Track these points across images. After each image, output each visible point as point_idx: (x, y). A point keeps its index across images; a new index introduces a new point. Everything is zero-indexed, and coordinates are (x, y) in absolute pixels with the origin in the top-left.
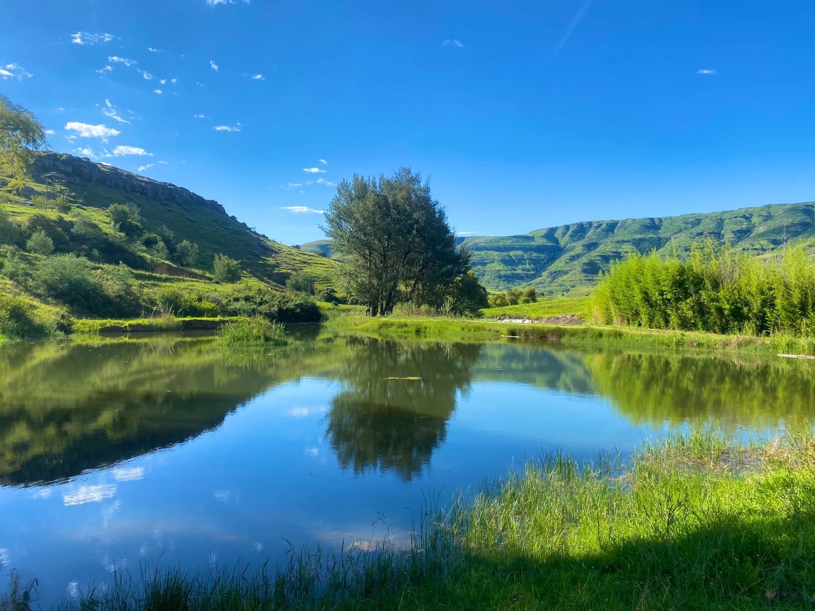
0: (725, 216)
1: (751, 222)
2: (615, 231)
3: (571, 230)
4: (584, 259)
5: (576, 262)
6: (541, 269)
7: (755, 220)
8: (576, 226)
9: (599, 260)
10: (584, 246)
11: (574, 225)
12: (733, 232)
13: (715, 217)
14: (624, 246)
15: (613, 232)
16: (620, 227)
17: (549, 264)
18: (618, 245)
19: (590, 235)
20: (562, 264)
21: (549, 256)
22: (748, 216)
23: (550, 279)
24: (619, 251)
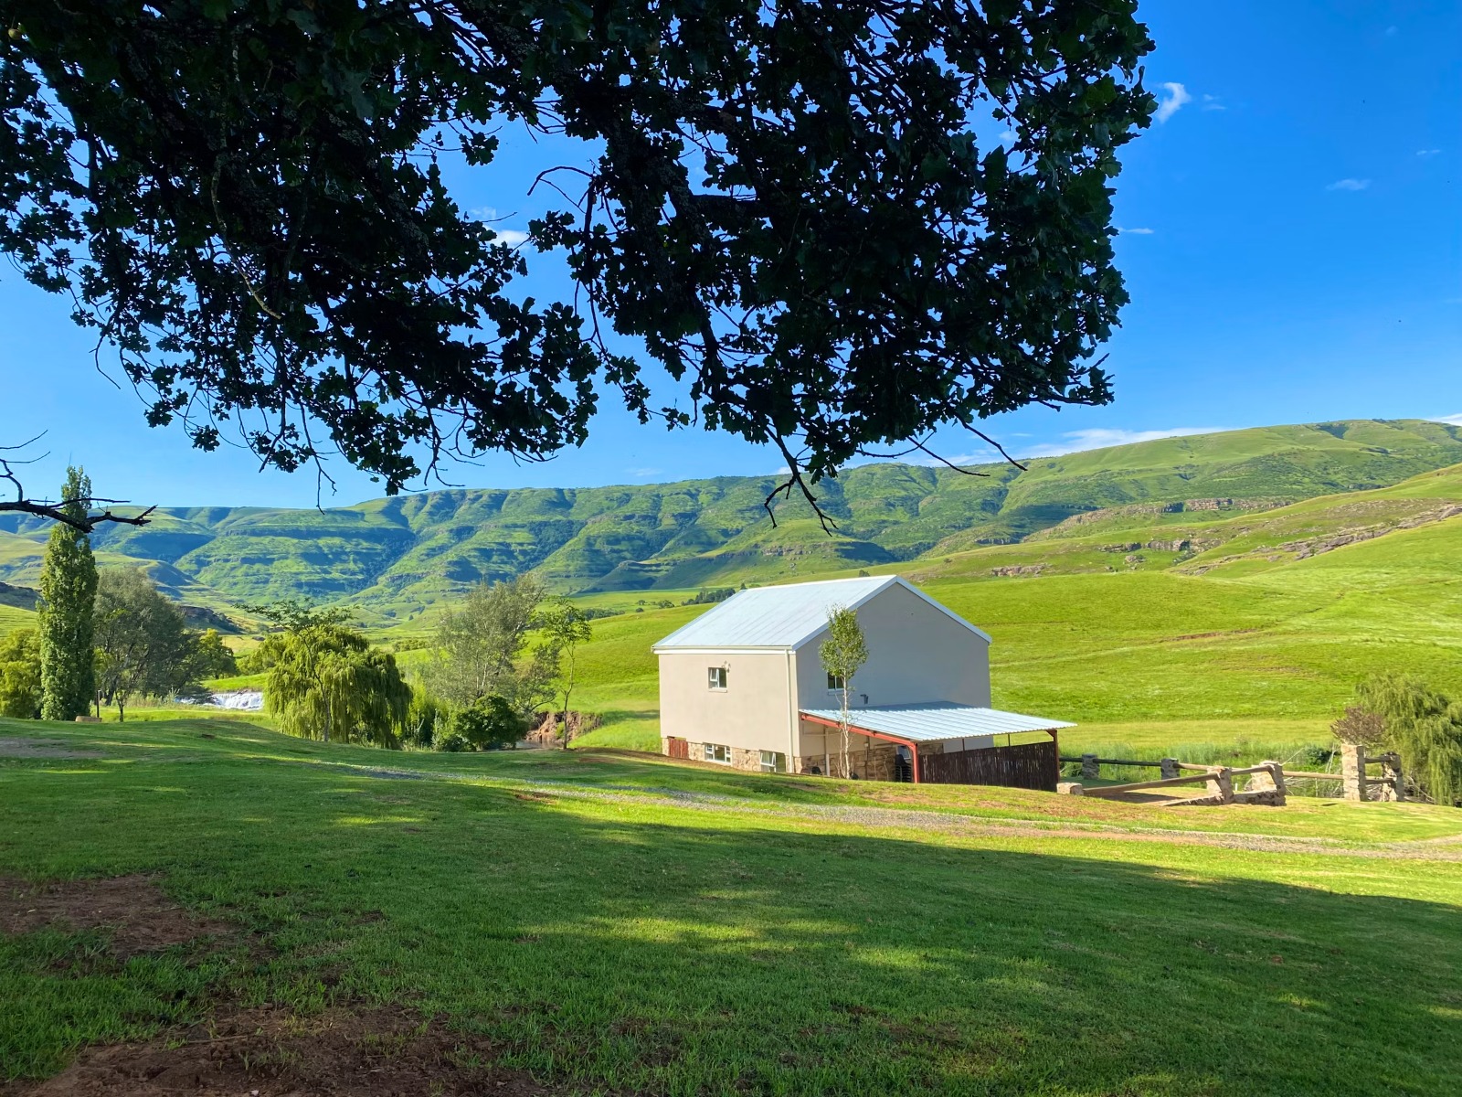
0: (664, 491)
1: (697, 500)
2: (503, 507)
3: (430, 502)
4: (451, 555)
5: (436, 560)
6: (376, 572)
7: (703, 498)
8: (439, 496)
9: (475, 557)
10: (451, 531)
11: (435, 494)
12: (673, 515)
13: (650, 491)
14: (515, 534)
15: (499, 508)
16: (512, 501)
17: (391, 562)
18: (506, 532)
19: (463, 514)
20: (414, 563)
21: (391, 547)
22: (694, 492)
23: (391, 590)
24: (508, 541)
